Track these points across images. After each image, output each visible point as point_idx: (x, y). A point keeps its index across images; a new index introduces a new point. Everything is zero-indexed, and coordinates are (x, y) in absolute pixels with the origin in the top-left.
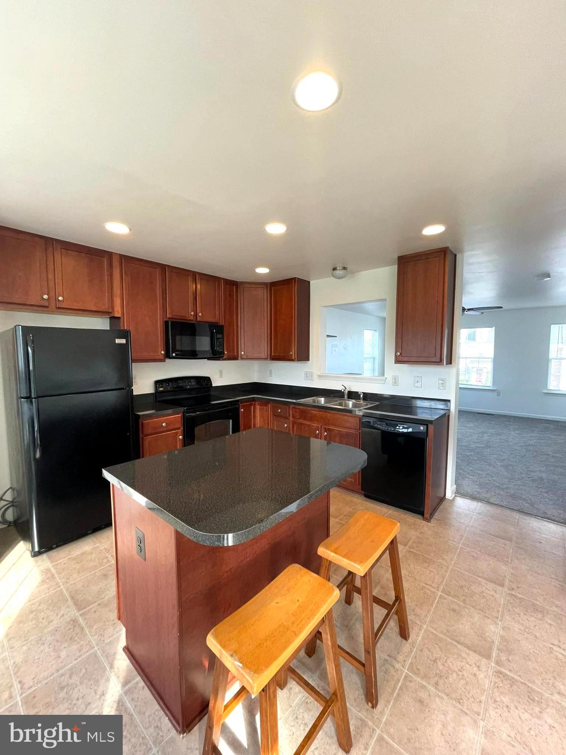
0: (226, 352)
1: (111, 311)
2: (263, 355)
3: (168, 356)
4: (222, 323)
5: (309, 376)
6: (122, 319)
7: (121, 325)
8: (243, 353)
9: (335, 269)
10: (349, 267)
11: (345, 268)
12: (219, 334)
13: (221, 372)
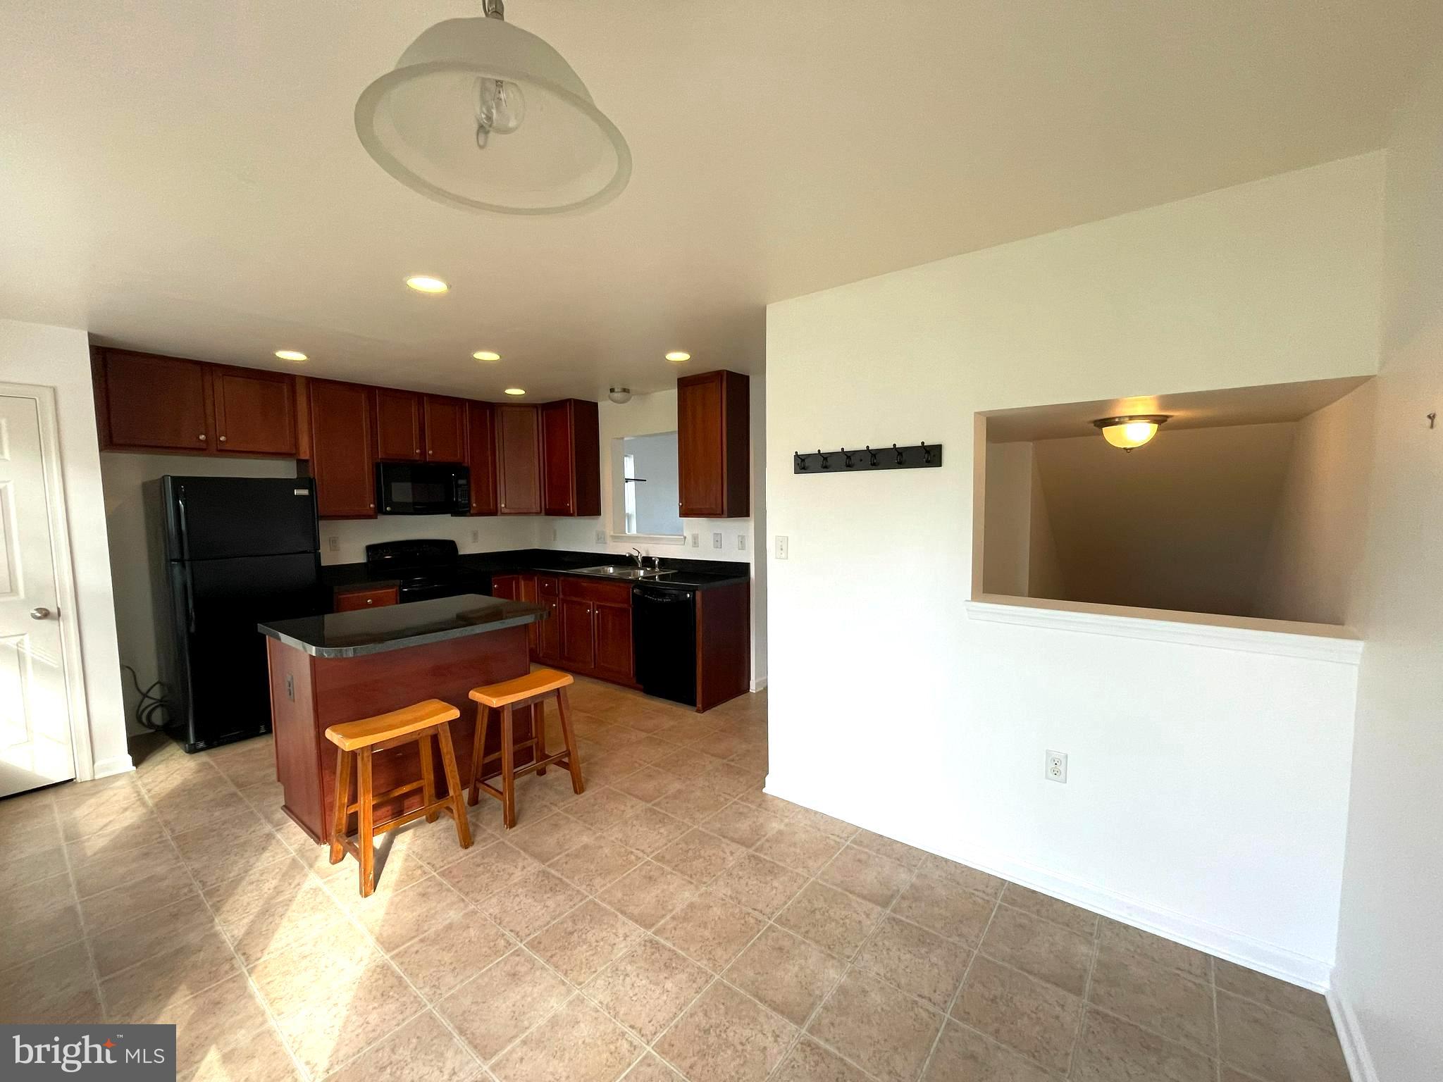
0: (474, 505)
1: (294, 452)
2: (536, 508)
3: (380, 511)
4: (467, 462)
5: (601, 538)
6: (310, 464)
7: (311, 469)
8: (503, 506)
9: (612, 390)
10: (632, 388)
11: (625, 390)
12: (461, 479)
13: (475, 535)
